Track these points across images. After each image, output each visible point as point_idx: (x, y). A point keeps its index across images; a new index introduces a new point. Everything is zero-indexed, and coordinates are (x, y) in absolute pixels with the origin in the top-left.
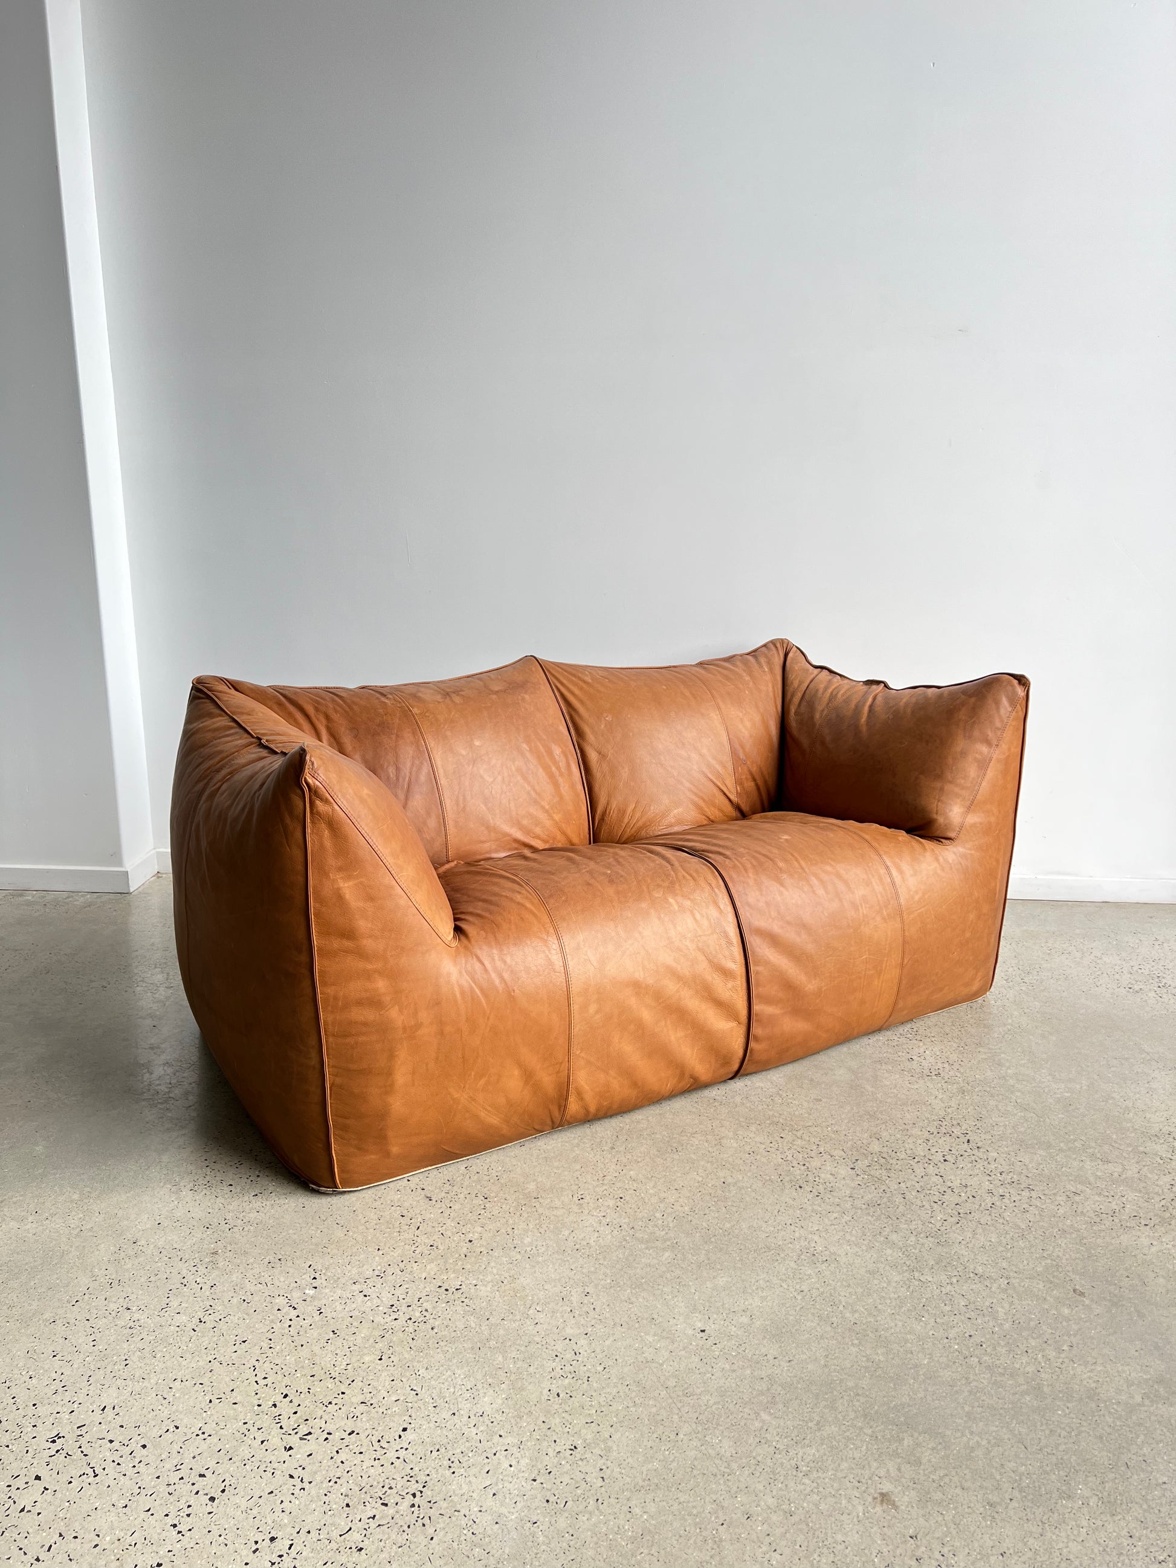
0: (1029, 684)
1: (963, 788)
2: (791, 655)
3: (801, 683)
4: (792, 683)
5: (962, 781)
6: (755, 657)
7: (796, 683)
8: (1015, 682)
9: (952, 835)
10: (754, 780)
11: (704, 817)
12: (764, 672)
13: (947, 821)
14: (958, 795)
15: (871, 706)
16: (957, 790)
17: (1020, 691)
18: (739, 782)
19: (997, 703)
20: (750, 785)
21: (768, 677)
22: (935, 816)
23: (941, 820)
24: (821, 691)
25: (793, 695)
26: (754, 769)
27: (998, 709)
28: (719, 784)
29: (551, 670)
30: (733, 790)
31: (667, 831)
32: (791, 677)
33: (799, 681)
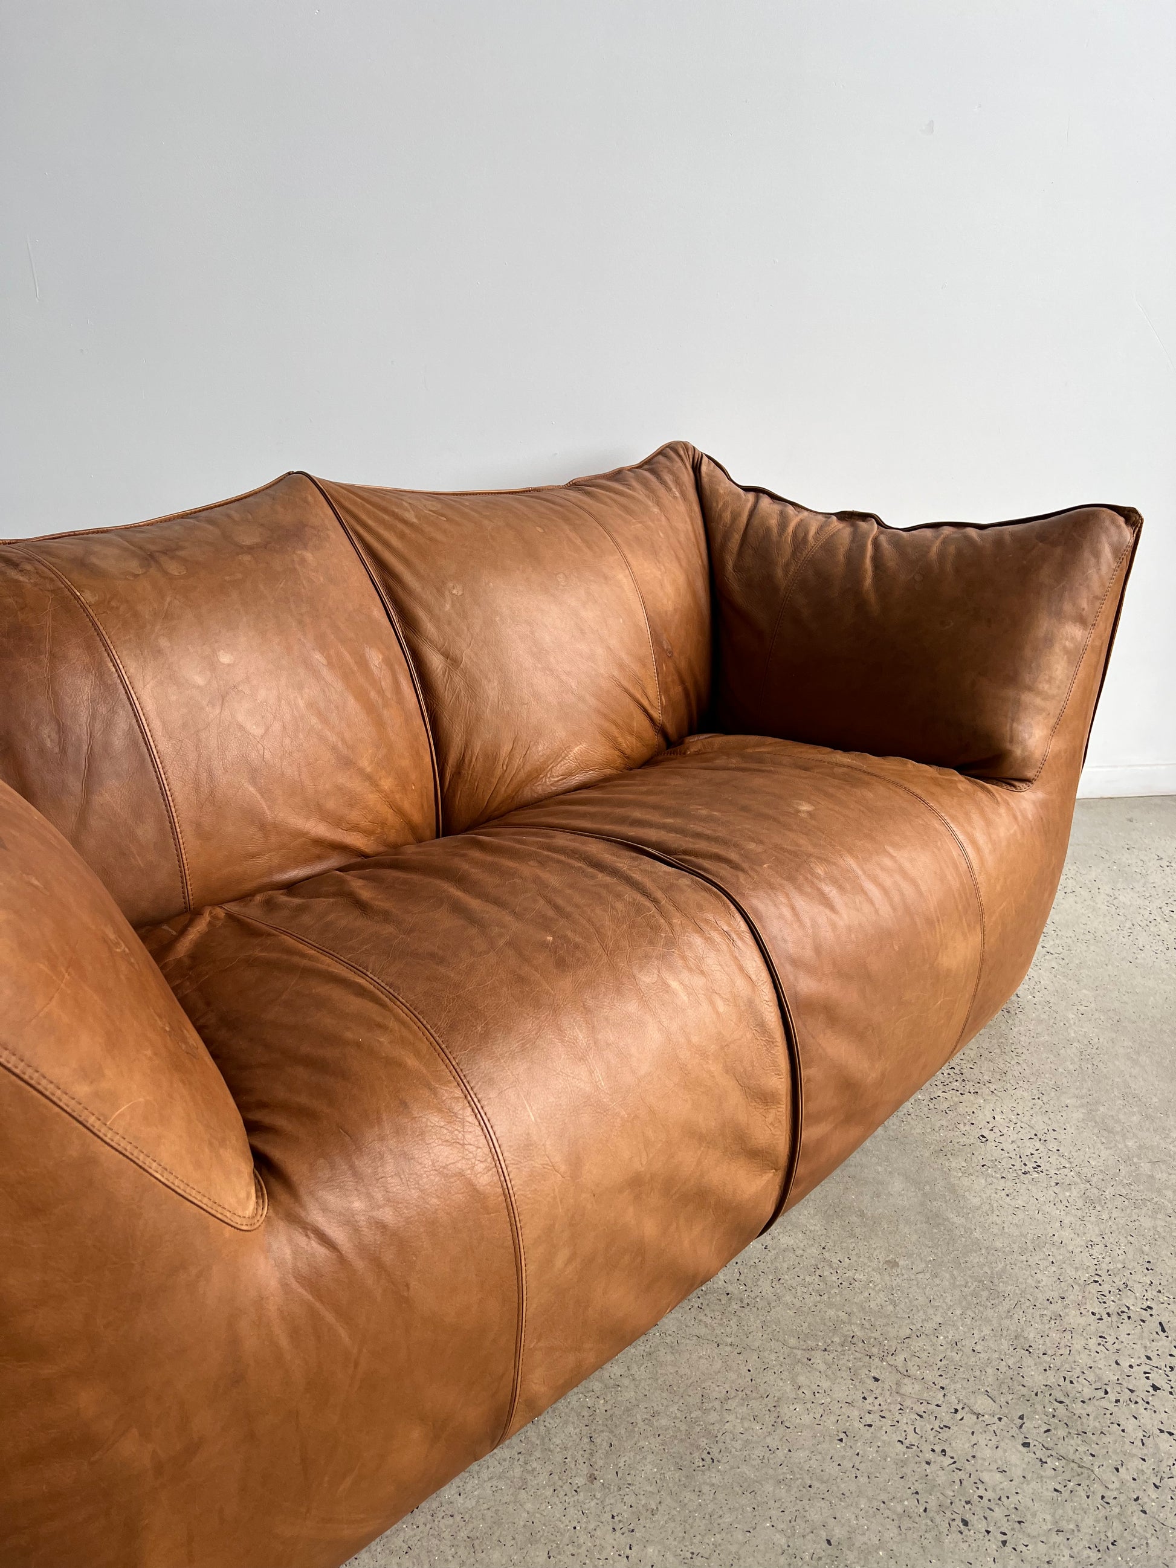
0: (1142, 523)
1: (1046, 697)
2: (704, 468)
4: (720, 516)
5: (1046, 687)
6: (653, 471)
7: (727, 516)
8: (1121, 520)
9: (1030, 774)
10: (683, 682)
11: (617, 753)
12: (675, 497)
13: (1026, 753)
14: (1040, 710)
15: (874, 559)
16: (1038, 701)
17: (1128, 534)
18: (664, 689)
19: (1097, 554)
20: (677, 691)
21: (682, 507)
22: (1008, 746)
23: (1018, 752)
24: (775, 530)
25: (724, 540)
26: (683, 665)
27: (1098, 563)
28: (639, 696)
29: (342, 500)
30: (657, 703)
31: (564, 783)
32: (718, 505)
33: (731, 513)
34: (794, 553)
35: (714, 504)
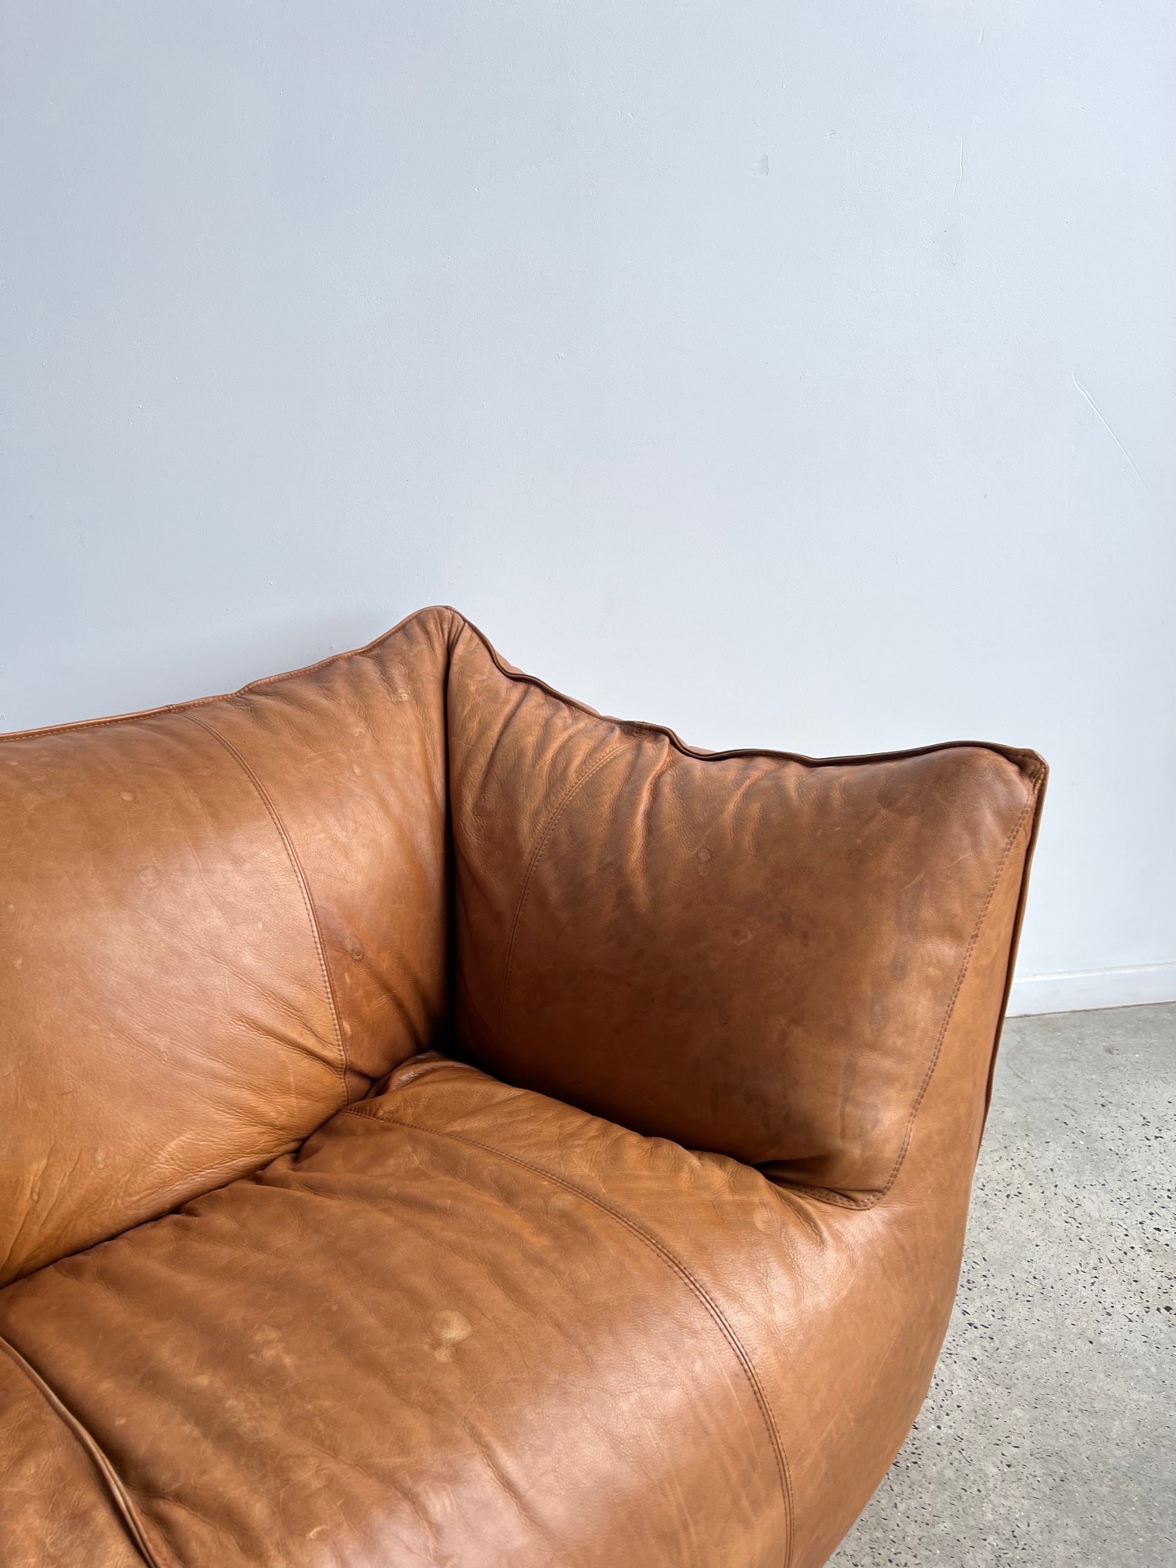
0: (1046, 774)
1: (902, 1056)
2: (459, 650)
3: (484, 727)
4: (464, 728)
5: (900, 1042)
6: (381, 663)
7: (474, 726)
8: (1011, 770)
9: (879, 1182)
10: (387, 988)
11: (262, 1129)
12: (399, 703)
13: (868, 1154)
14: (889, 1079)
15: (651, 815)
16: (887, 1064)
17: (1024, 792)
18: (346, 1008)
19: (973, 828)
21: (409, 717)
22: (839, 1143)
23: (855, 1151)
24: (530, 754)
25: (468, 762)
26: (386, 964)
27: (976, 845)
28: (294, 1035)
30: (333, 1037)
31: (154, 1200)
32: (463, 710)
33: (480, 723)
34: (547, 796)
35: (459, 709)
